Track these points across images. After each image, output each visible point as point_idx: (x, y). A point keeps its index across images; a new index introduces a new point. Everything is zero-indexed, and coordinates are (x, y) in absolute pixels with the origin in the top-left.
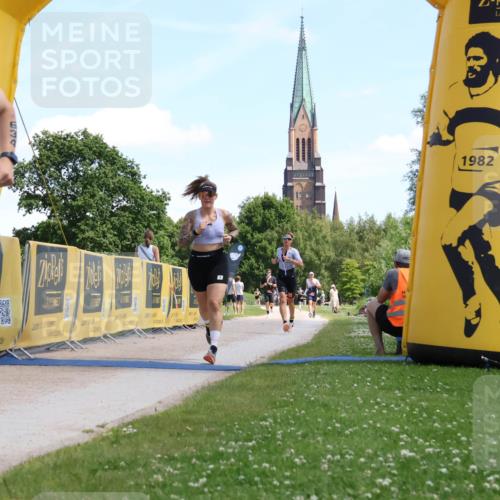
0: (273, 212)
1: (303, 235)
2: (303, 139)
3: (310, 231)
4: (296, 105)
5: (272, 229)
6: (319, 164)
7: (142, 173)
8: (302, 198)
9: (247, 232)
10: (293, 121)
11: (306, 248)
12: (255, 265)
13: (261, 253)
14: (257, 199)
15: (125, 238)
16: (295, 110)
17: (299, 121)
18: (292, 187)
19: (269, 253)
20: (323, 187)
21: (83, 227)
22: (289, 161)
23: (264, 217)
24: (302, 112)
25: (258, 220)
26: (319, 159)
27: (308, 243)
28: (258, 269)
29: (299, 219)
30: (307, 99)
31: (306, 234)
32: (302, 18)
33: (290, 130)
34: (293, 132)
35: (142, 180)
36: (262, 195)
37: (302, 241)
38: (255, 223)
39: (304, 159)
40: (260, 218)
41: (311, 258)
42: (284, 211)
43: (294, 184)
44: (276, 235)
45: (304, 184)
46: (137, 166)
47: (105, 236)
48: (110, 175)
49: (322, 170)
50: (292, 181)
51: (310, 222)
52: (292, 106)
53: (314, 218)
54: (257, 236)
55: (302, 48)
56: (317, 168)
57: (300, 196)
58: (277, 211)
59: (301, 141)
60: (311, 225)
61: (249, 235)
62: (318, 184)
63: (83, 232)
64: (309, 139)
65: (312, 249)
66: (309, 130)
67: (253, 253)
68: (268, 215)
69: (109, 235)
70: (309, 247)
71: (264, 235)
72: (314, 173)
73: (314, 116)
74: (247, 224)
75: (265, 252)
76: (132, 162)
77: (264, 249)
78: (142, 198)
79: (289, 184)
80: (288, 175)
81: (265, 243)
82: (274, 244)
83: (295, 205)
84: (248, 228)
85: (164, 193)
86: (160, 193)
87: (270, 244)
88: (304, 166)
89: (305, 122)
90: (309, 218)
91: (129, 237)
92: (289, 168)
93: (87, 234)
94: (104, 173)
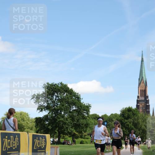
0: (131, 112)
1: (141, 120)
2: (143, 90)
3: (144, 119)
4: (141, 79)
5: (131, 118)
6: (148, 98)
7: (81, 98)
8: (142, 109)
9: (122, 119)
10: (139, 84)
11: (142, 125)
12: (125, 131)
13: (127, 126)
14: (126, 108)
15: (74, 121)
16: (140, 81)
17: (141, 84)
18: (139, 105)
19: (130, 126)
20: (149, 105)
21: (59, 117)
22: (138, 97)
23: (128, 115)
24: (142, 81)
25: (126, 115)
26: (148, 96)
27: (143, 123)
28: (126, 132)
29: (140, 115)
30: (144, 77)
31: (142, 120)
32: (142, 51)
33: (139, 87)
34: (140, 88)
35: (81, 100)
36: (128, 107)
37: (141, 122)
38: (125, 117)
39: (143, 96)
40: (127, 115)
41: (144, 128)
42: (135, 112)
43: (140, 104)
44: (132, 120)
45: (143, 104)
46: (80, 95)
47: (67, 120)
48: (70, 98)
49: (149, 100)
50: (139, 103)
51: (144, 116)
52: (139, 79)
53: (145, 115)
54: (126, 121)
55: (142, 61)
56: (147, 99)
57: (142, 108)
58: (132, 112)
59: (142, 91)
60: (144, 117)
61: (123, 120)
62: (147, 104)
63: (59, 118)
64: (145, 90)
65: (144, 125)
66: (144, 87)
67: (124, 126)
68: (130, 114)
69: (69, 120)
70: (143, 125)
71: (128, 120)
72: (146, 101)
73: (146, 82)
74: (123, 117)
75: (129, 126)
76: (78, 94)
77: (128, 125)
78: (81, 106)
79: (138, 104)
80: (138, 101)
81: (128, 123)
82: (132, 123)
83: (140, 111)
84: (123, 118)
85: (89, 105)
86: (88, 105)
87: (130, 123)
88: (143, 98)
89: (144, 84)
90: (144, 115)
91: (76, 120)
92: (138, 99)
93: (60, 119)
94: (67, 97)
